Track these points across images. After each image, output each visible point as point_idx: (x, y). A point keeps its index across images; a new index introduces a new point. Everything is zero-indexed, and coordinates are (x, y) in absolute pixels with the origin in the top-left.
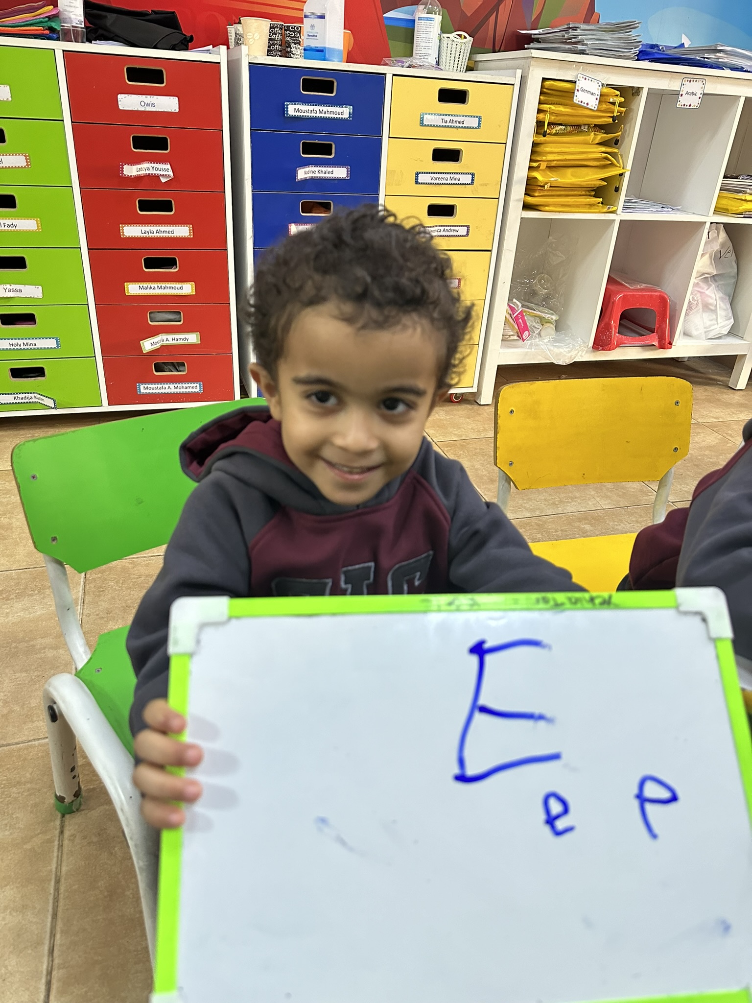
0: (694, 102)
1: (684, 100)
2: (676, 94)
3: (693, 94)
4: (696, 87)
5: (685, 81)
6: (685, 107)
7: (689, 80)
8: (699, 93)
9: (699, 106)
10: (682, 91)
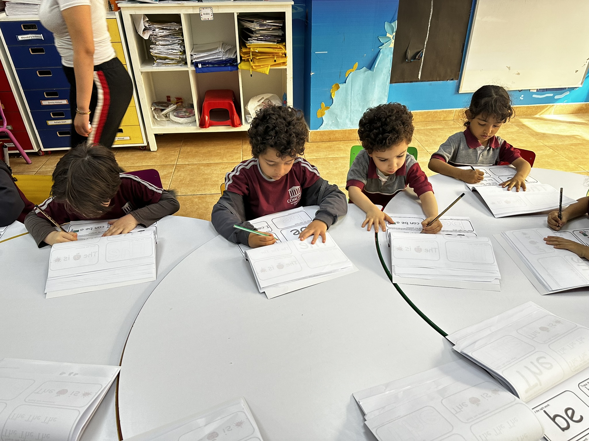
0: (211, 18)
1: (204, 18)
2: (199, 15)
3: (207, 14)
4: (209, 11)
5: (201, 9)
6: (206, 20)
7: (203, 8)
8: (210, 12)
9: (213, 19)
10: (201, 13)
